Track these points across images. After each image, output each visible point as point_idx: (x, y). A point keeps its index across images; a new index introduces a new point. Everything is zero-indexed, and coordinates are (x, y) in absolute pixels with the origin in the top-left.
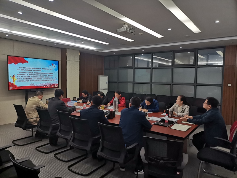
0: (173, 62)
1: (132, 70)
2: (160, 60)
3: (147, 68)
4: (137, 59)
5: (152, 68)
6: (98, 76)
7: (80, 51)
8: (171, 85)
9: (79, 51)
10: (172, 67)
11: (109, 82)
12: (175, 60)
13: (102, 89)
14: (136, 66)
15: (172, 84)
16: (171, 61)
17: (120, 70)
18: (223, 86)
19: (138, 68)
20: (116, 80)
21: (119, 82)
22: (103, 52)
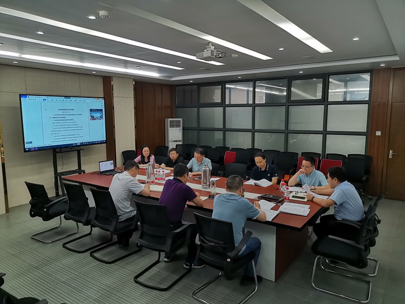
0: (289, 91)
1: (222, 109)
2: (267, 88)
3: (247, 105)
4: (230, 89)
5: (254, 106)
6: (166, 119)
7: (134, 80)
10: (287, 104)
11: (184, 129)
12: (292, 89)
13: (172, 141)
14: (227, 103)
15: (287, 132)
17: (201, 109)
18: (369, 134)
19: (231, 106)
20: (195, 125)
21: (200, 129)
22: (172, 79)
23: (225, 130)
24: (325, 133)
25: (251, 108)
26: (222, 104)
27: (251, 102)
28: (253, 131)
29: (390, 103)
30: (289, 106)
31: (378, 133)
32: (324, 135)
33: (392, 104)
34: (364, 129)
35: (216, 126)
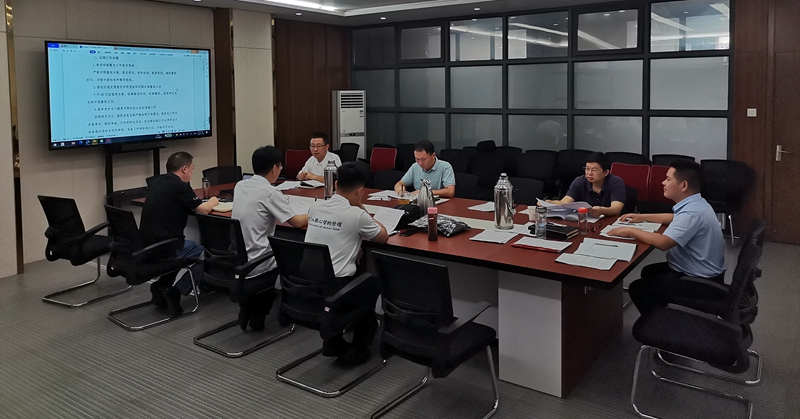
0: (573, 39)
1: (443, 70)
2: (531, 33)
3: (492, 63)
4: (458, 34)
5: (506, 63)
6: (334, 92)
7: (272, 15)
8: (570, 116)
9: (270, 17)
10: (571, 60)
11: (369, 111)
12: (580, 34)
13: (346, 135)
14: (453, 58)
15: (572, 113)
16: (567, 34)
17: (402, 72)
18: (732, 115)
19: (460, 64)
20: (390, 103)
21: (399, 111)
22: (347, 14)
23: (449, 111)
24: (647, 113)
25: (499, 69)
26: (444, 62)
27: (499, 56)
28: (505, 112)
29: (771, 54)
30: (573, 62)
31: (752, 112)
32: (646, 117)
33: (775, 54)
34: (722, 105)
35: (432, 105)
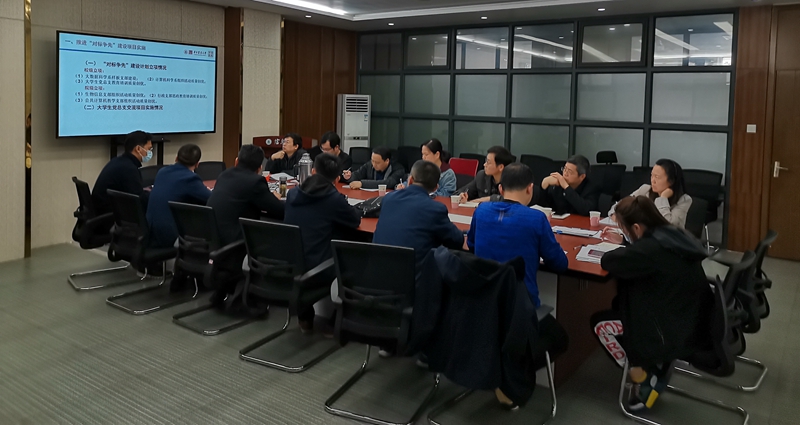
0: (578, 53)
1: (448, 78)
2: (536, 46)
3: (497, 72)
4: (464, 44)
5: (511, 73)
6: (339, 96)
7: (282, 16)
8: (572, 127)
9: (280, 18)
10: (575, 71)
11: (373, 116)
12: (585, 47)
13: (350, 139)
14: (458, 66)
15: (575, 123)
16: (572, 48)
17: (407, 78)
18: (732, 130)
19: (465, 72)
20: (394, 108)
21: (404, 117)
22: (356, 19)
23: (452, 119)
25: (504, 78)
26: (450, 69)
27: (504, 65)
28: (508, 121)
29: (772, 72)
30: (577, 74)
31: (751, 129)
32: (647, 130)
33: (776, 72)
34: (723, 120)
35: (436, 111)
